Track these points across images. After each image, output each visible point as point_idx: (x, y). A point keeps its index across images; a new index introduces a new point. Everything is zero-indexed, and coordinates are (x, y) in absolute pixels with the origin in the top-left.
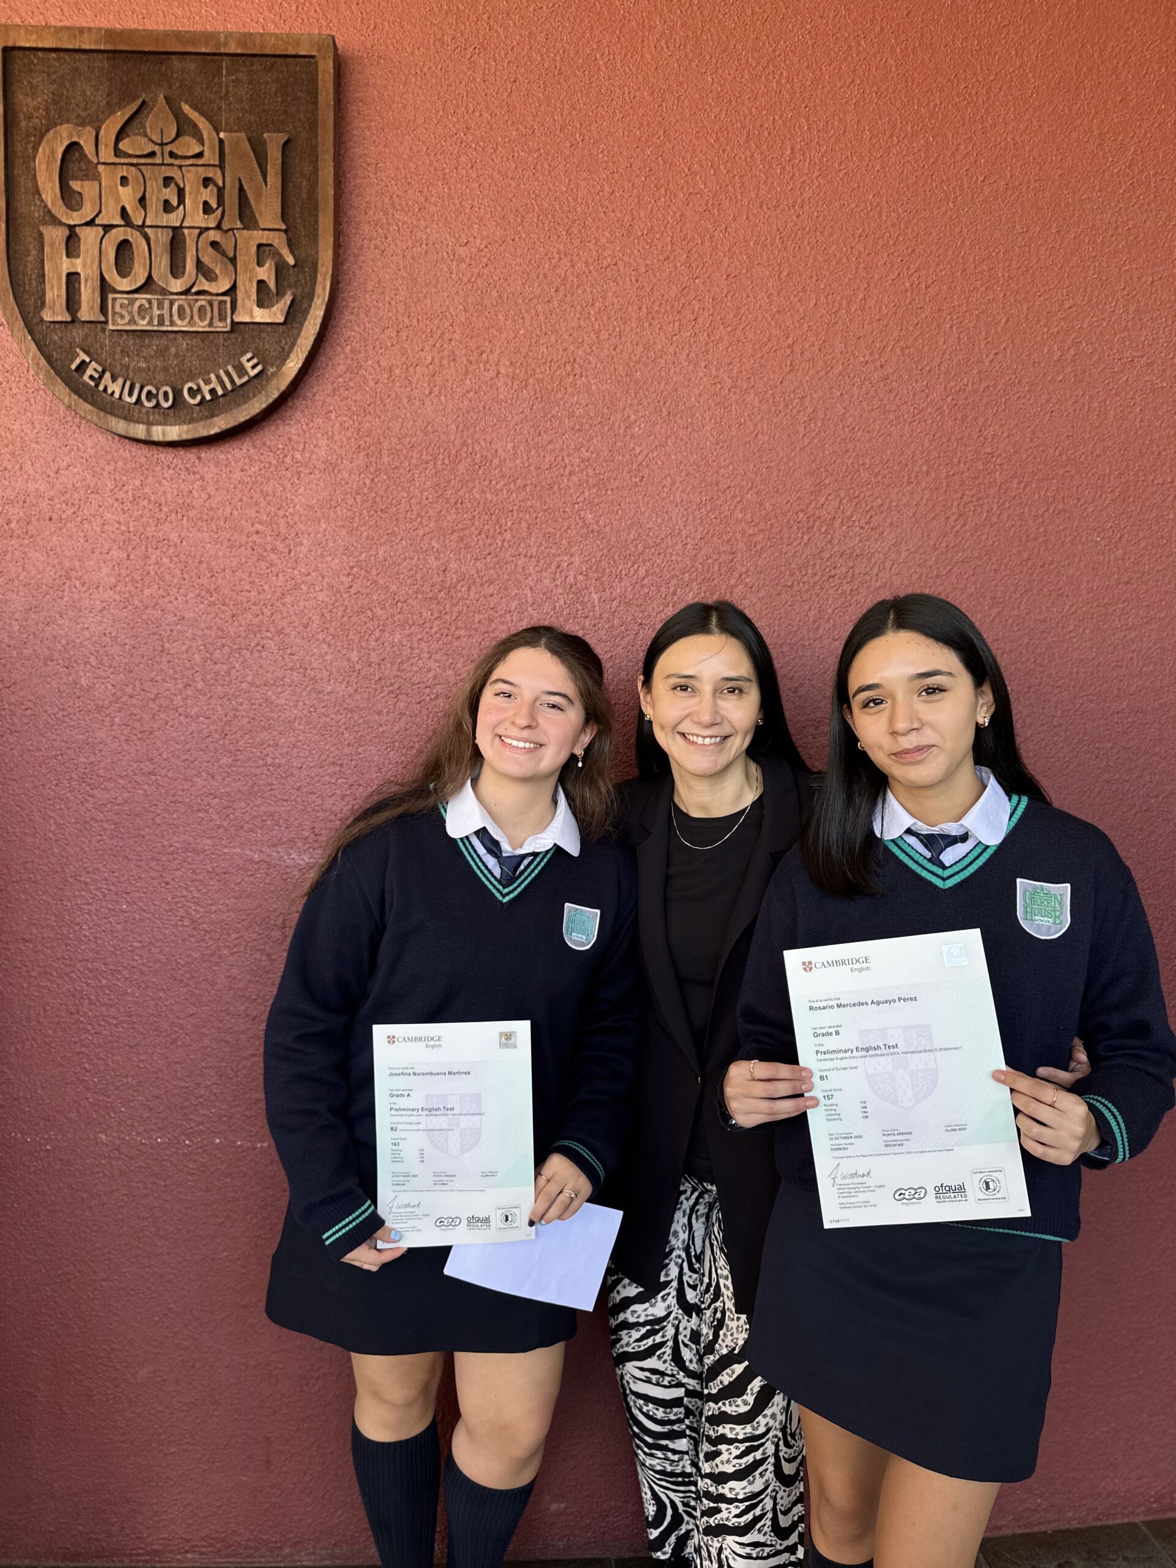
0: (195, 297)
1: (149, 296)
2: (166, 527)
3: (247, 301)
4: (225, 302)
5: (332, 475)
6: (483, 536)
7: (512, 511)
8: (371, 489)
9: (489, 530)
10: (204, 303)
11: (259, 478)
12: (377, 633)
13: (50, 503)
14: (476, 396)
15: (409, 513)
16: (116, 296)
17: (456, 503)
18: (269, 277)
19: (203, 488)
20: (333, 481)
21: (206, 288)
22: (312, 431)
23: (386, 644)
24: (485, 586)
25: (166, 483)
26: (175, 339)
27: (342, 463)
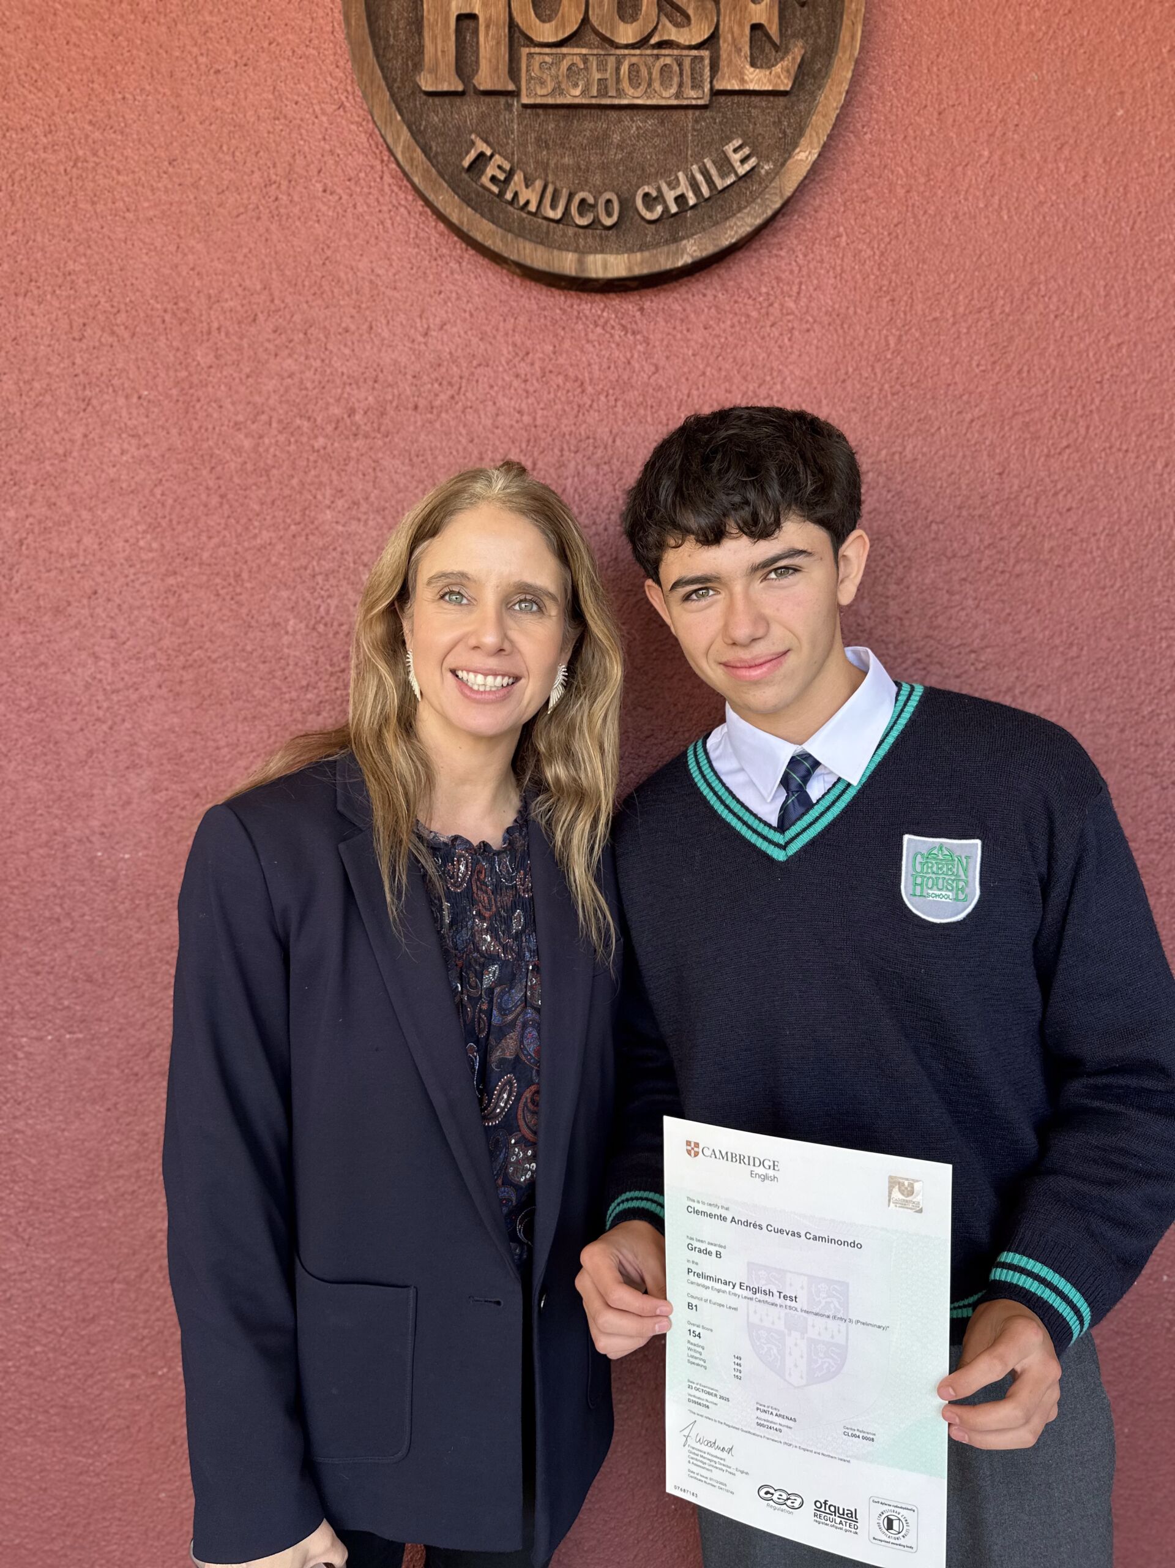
0: (655, 52)
1: (584, 51)
2: (593, 417)
3: (734, 56)
4: (702, 58)
5: (840, 332)
6: (1059, 418)
7: (1100, 382)
8: (896, 352)
9: (1067, 412)
10: (668, 61)
11: (730, 339)
12: (900, 569)
13: (415, 381)
14: (1053, 210)
15: (951, 388)
16: (533, 50)
17: (1020, 372)
18: (770, 20)
19: (648, 356)
20: (841, 340)
21: (673, 38)
22: (811, 266)
23: (913, 588)
24: (1060, 497)
25: (591, 349)
26: (620, 121)
27: (855, 313)
